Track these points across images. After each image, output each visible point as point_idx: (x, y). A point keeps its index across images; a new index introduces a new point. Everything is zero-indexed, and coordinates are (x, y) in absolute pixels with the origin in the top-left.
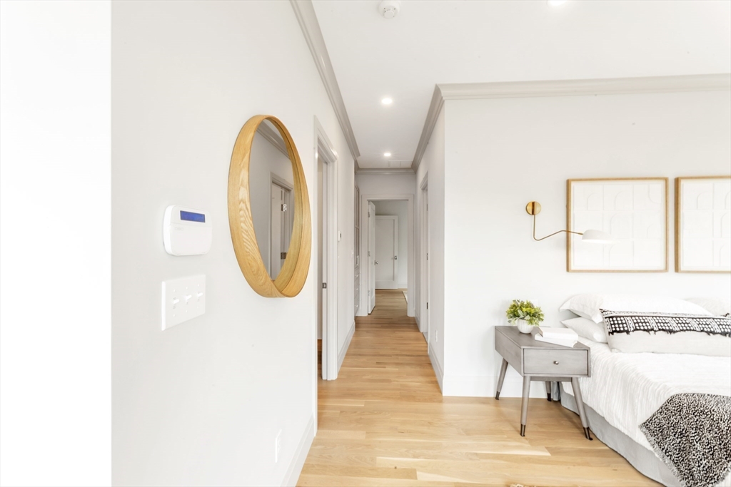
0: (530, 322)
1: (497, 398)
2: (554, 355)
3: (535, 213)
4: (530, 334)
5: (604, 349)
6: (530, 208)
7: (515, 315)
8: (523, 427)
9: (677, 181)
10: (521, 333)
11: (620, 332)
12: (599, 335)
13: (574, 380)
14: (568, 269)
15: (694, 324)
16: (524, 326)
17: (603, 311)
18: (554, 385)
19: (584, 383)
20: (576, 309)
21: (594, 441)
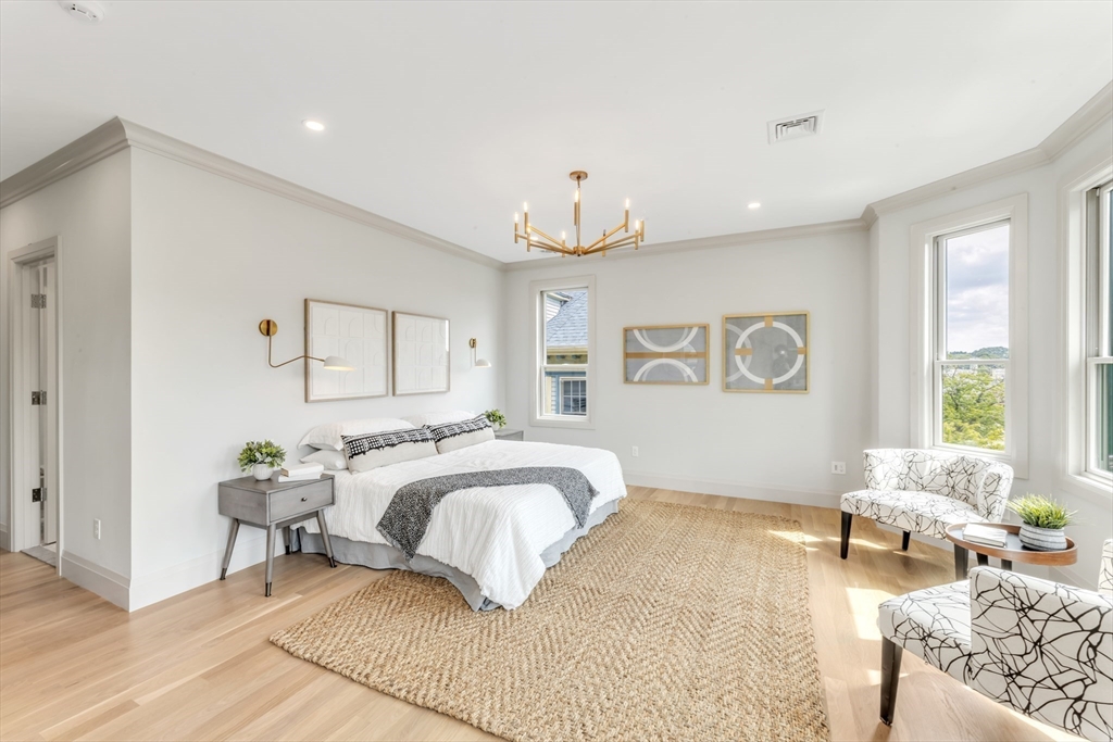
0: (272, 464)
1: (223, 578)
2: (301, 492)
3: (271, 333)
4: (269, 480)
5: (346, 473)
6: (264, 326)
7: (252, 461)
8: (268, 586)
9: (393, 313)
10: (257, 480)
11: (359, 453)
12: (340, 462)
13: (320, 513)
14: (306, 401)
15: (407, 437)
16: (262, 472)
17: (343, 437)
18: (292, 534)
19: (329, 515)
20: (316, 442)
21: (339, 566)
